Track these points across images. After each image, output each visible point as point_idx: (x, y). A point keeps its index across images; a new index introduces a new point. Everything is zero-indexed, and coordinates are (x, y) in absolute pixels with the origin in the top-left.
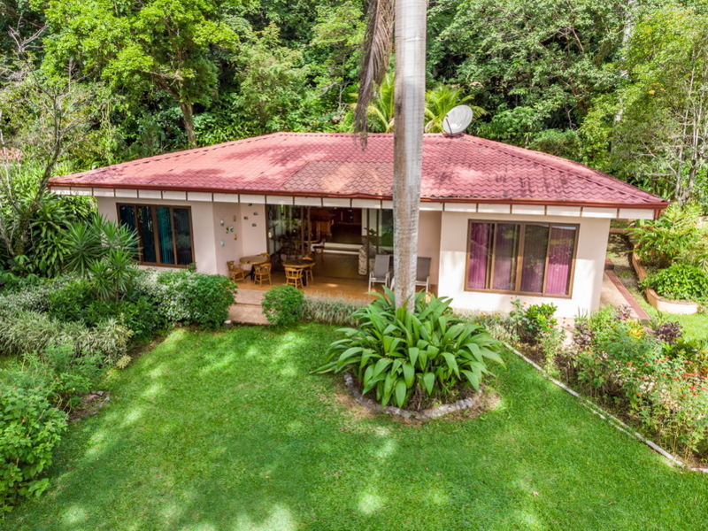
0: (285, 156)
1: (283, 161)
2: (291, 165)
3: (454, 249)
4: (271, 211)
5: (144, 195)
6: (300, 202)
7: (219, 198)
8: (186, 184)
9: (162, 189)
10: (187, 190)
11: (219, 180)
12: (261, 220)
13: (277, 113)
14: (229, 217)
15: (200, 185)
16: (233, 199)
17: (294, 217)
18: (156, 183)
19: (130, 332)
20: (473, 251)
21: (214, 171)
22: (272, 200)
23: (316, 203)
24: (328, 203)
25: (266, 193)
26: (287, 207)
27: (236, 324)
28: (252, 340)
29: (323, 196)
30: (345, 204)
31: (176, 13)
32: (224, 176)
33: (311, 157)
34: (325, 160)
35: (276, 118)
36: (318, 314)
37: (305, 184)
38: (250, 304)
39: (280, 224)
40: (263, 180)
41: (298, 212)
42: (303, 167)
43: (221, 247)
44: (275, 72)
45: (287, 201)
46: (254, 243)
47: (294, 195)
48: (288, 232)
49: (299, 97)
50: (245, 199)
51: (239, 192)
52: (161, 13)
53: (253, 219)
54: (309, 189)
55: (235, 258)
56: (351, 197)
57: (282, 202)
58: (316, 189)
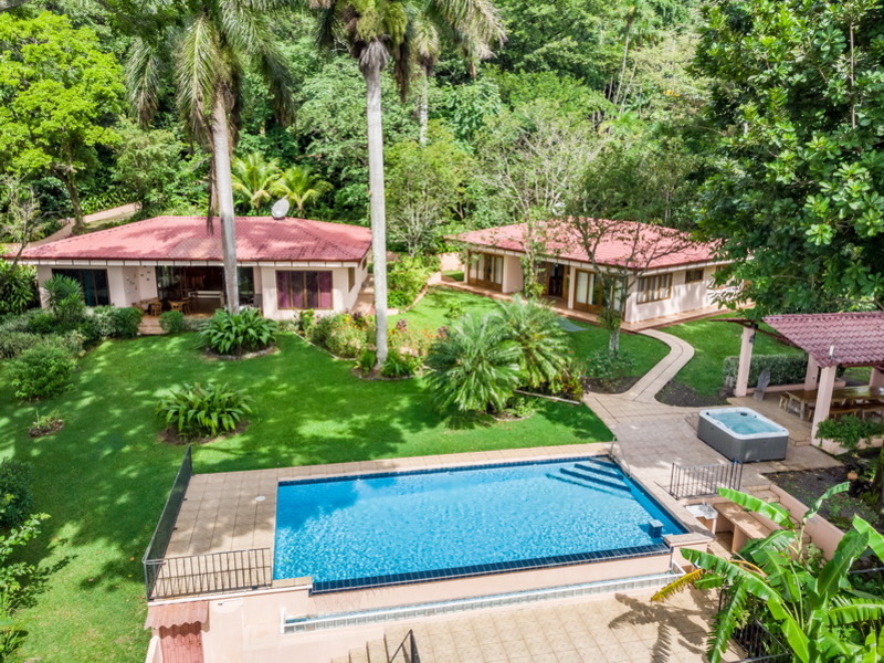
0: (167, 234)
1: (165, 238)
2: (170, 241)
3: (270, 287)
4: (159, 270)
5: (76, 263)
6: (178, 264)
7: (128, 263)
8: (105, 255)
9: (90, 259)
10: (107, 259)
11: (125, 253)
12: (153, 275)
13: (154, 186)
14: (132, 275)
15: (115, 256)
16: (137, 264)
17: (175, 275)
18: (84, 256)
19: (85, 338)
20: (280, 287)
21: (121, 248)
22: (161, 264)
23: (188, 264)
24: (194, 264)
25: (157, 260)
26: (169, 267)
27: (143, 335)
28: (154, 342)
29: (191, 260)
30: (204, 264)
31: (71, 125)
32: (127, 251)
33: (184, 235)
34: (192, 237)
35: (154, 191)
36: (192, 327)
37: (181, 253)
38: (150, 325)
39: (166, 279)
40: (153, 252)
41: (177, 270)
42: (179, 243)
43: (128, 294)
44: (151, 153)
45: (171, 264)
46: (149, 291)
47: (174, 260)
48: (171, 285)
49: (174, 171)
50: (144, 263)
51: (141, 260)
52: (59, 125)
53: (147, 276)
54: (183, 256)
55: (137, 301)
56: (207, 260)
57: (165, 264)
58: (186, 256)
